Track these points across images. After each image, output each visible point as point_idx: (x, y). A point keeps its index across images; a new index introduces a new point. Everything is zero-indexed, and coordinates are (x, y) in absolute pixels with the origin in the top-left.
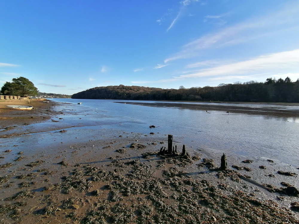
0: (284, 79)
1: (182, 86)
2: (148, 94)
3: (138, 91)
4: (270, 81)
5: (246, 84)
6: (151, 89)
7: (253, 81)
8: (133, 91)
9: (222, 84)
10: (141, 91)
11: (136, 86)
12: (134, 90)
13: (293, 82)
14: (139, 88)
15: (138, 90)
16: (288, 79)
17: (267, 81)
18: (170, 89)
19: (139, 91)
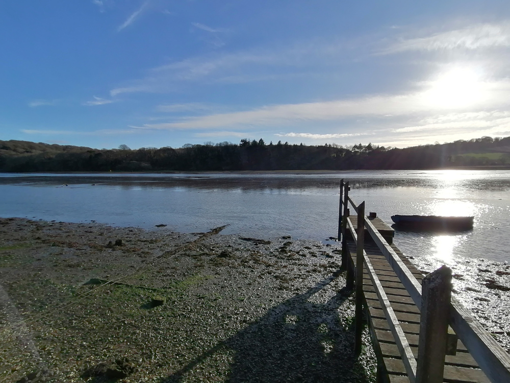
0: (258, 141)
1: (124, 146)
2: (50, 159)
3: (27, 152)
4: (245, 142)
5: (218, 145)
6: (64, 150)
7: (226, 142)
8: (13, 153)
9: (188, 145)
10: (36, 152)
11: (23, 142)
12: (14, 150)
13: (266, 145)
14: (30, 146)
15: (29, 150)
16: (261, 141)
17: (242, 143)
18: (102, 151)
19: (31, 152)
